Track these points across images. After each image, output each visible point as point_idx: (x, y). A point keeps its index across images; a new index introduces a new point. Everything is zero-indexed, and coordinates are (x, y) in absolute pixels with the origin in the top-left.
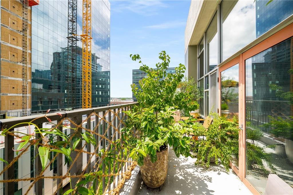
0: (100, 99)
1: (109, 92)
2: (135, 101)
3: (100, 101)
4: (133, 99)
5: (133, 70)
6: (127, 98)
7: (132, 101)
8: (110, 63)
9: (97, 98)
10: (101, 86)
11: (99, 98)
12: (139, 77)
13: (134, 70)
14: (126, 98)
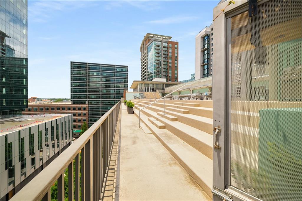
0: (4, 102)
1: (25, 90)
2: (74, 103)
3: (4, 104)
4: (71, 100)
5: (71, 62)
6: (65, 99)
7: (70, 103)
8: (27, 45)
9: (4, 99)
10: (6, 80)
11: (3, 98)
12: (81, 72)
13: (73, 62)
14: (63, 99)
